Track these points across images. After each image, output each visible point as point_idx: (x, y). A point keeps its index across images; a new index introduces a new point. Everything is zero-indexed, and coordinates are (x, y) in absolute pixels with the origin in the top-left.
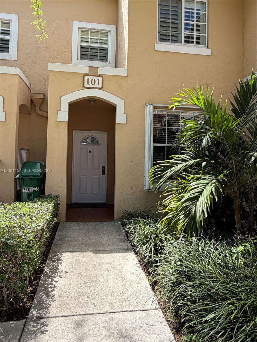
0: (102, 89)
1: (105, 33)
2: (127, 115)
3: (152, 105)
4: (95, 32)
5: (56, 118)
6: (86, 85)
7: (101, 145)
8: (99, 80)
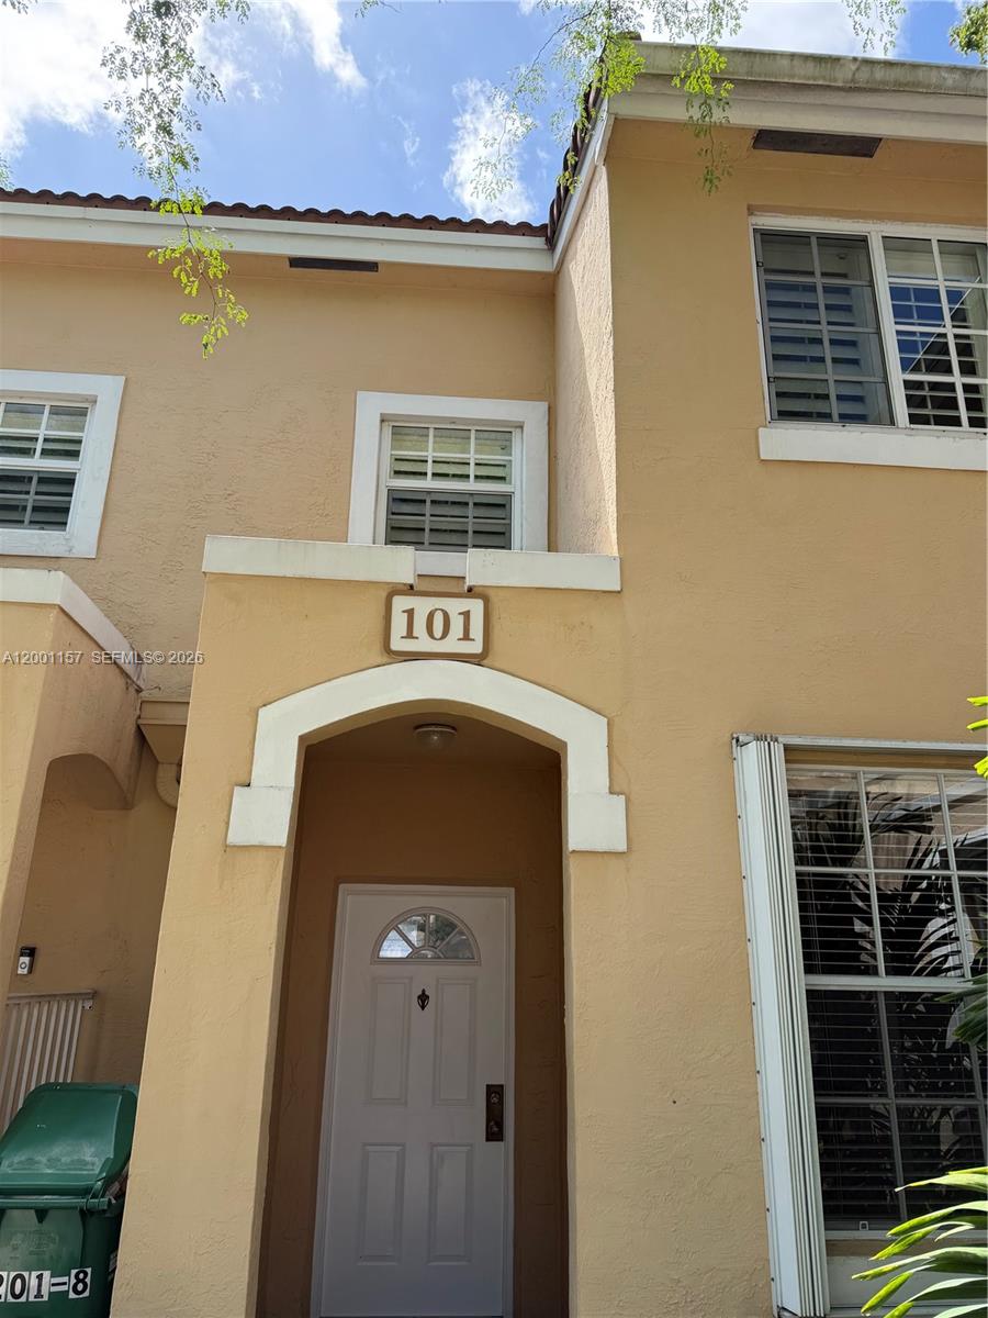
0: (485, 662)
1: (501, 435)
2: (628, 801)
3: (776, 740)
4: (454, 431)
5: (223, 825)
6: (398, 644)
7: (479, 963)
8: (466, 615)
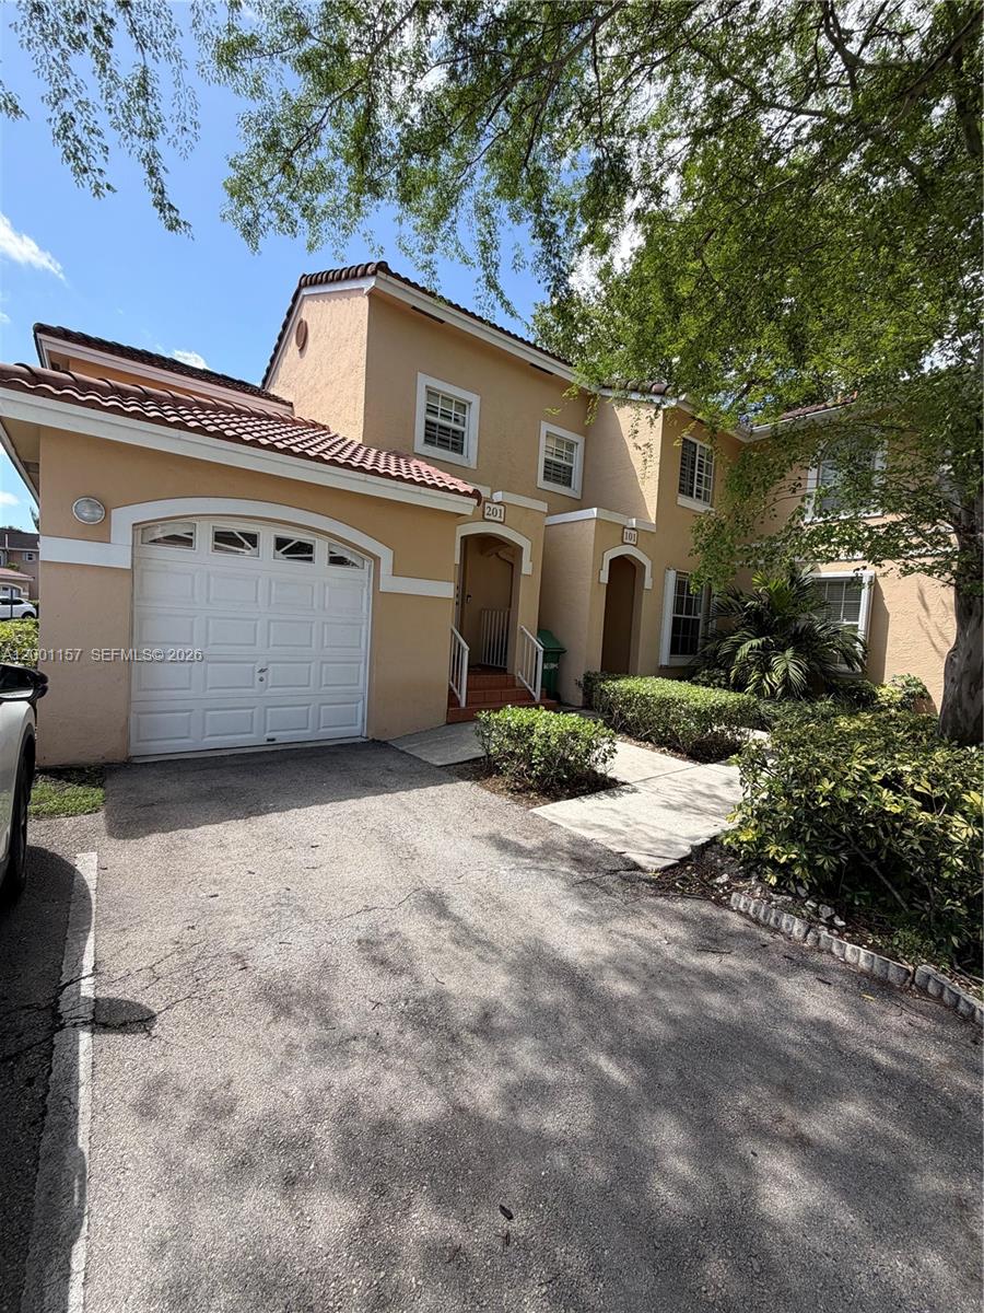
1: (572, 445)
5: (598, 579)
6: (625, 540)
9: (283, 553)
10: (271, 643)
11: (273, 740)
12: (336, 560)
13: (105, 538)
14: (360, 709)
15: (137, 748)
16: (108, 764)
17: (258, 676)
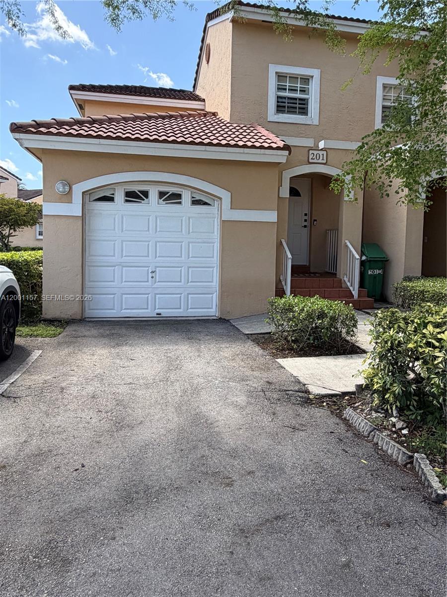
9: (163, 200)
10: (158, 255)
11: (160, 314)
12: (196, 202)
13: (70, 201)
14: (215, 298)
15: (89, 313)
16: (73, 319)
17: (150, 275)
